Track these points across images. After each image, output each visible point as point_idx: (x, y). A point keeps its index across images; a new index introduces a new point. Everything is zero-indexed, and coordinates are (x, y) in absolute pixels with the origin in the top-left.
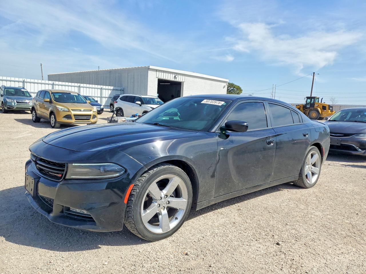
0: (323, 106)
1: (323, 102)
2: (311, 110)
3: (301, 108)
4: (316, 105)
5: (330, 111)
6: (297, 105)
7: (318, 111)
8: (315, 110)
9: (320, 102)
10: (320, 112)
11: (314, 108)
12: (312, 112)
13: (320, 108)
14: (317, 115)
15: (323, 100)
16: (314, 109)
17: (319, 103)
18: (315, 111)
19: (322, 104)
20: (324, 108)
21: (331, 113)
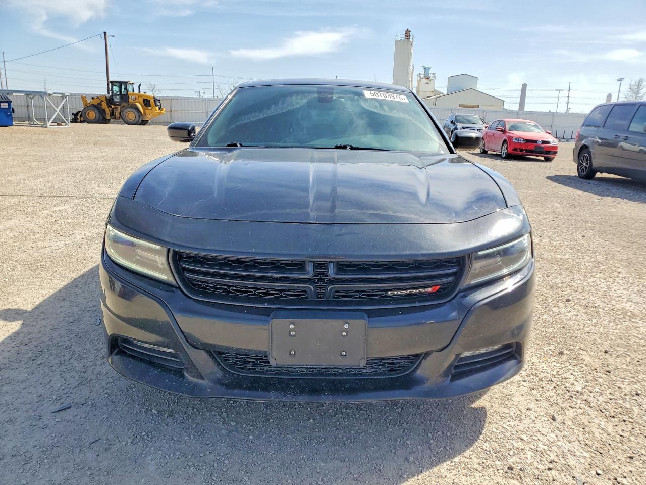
0: (144, 100)
1: (142, 92)
2: (123, 107)
3: (102, 103)
4: (131, 98)
5: (157, 108)
6: (93, 98)
7: (137, 109)
8: (131, 107)
9: (136, 91)
10: (141, 110)
11: (129, 104)
12: (126, 110)
13: (139, 103)
14: (137, 116)
15: (141, 87)
16: (129, 106)
17: (136, 94)
18: (132, 109)
19: (142, 96)
20: (147, 102)
21: (159, 111)
